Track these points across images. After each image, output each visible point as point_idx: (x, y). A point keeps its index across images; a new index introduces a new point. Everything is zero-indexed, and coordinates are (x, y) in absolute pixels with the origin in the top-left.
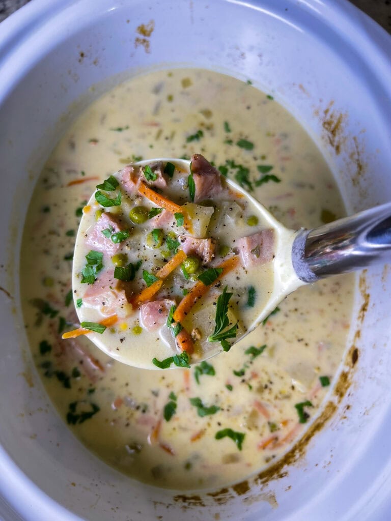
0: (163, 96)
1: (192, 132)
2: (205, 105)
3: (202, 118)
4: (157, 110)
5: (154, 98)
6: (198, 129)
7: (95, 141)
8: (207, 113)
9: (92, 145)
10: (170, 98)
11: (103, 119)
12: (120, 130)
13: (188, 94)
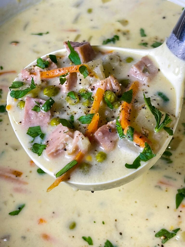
0: (83, 9)
1: (110, 37)
2: (122, 16)
3: (119, 26)
4: (76, 20)
5: (74, 11)
6: (115, 34)
7: (17, 43)
8: (124, 22)
9: (14, 46)
10: (90, 11)
11: (26, 26)
12: (41, 34)
13: (107, 8)
